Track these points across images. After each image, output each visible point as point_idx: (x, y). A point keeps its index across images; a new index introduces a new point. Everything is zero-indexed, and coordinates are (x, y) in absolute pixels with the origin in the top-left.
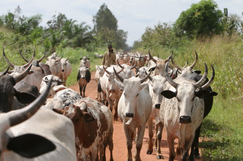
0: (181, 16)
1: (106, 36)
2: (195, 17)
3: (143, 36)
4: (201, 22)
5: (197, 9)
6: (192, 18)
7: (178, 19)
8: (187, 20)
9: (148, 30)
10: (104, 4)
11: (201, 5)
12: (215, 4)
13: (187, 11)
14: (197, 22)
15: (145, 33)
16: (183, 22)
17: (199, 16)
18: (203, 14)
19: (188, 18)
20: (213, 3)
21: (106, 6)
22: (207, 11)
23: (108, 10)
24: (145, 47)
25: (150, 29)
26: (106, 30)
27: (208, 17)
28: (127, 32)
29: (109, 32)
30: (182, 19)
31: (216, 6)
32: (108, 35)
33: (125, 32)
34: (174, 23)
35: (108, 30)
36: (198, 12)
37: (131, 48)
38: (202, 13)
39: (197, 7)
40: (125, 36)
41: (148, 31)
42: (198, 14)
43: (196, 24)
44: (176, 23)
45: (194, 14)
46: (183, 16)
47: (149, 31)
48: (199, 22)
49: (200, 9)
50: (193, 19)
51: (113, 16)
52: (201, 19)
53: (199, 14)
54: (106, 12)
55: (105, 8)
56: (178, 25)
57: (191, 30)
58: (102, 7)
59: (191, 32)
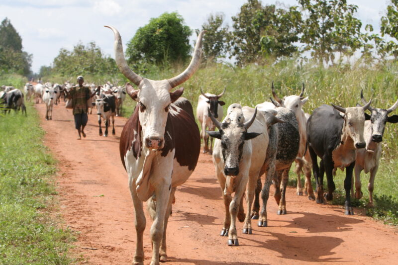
0: (137, 33)
1: (11, 60)
2: (156, 35)
3: (56, 60)
4: (164, 41)
5: (158, 25)
6: (152, 36)
7: (134, 38)
8: (146, 38)
9: (63, 52)
10: (6, 18)
11: (164, 20)
12: (181, 18)
13: (146, 27)
14: (159, 42)
15: (59, 56)
16: (140, 40)
17: (161, 33)
18: (167, 31)
19: (148, 37)
20: (178, 17)
21: (9, 22)
22: (170, 27)
23: (10, 26)
24: (62, 74)
25: (65, 51)
26: (10, 52)
27: (172, 35)
28: (32, 55)
29: (14, 55)
30: (139, 37)
31: (182, 20)
32: (13, 59)
33: (29, 54)
34: (129, 43)
35: (13, 51)
36: (160, 28)
37: (36, 75)
38: (165, 30)
39: (158, 22)
40: (30, 60)
41: (63, 54)
42: (159, 31)
43: (158, 44)
44: (132, 42)
45: (154, 31)
46: (141, 34)
47: (65, 53)
48: (162, 41)
49: (161, 25)
50: (153, 38)
51: (17, 34)
52: (164, 38)
53: (161, 31)
54: (8, 28)
55: (8, 23)
56: (133, 46)
57: (152, 52)
58: (5, 22)
59: (151, 54)
